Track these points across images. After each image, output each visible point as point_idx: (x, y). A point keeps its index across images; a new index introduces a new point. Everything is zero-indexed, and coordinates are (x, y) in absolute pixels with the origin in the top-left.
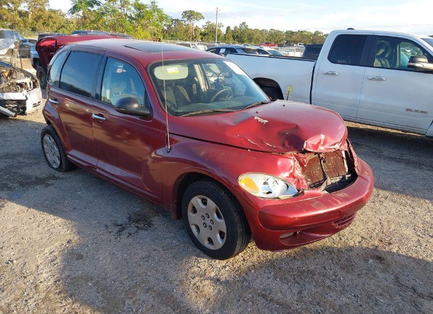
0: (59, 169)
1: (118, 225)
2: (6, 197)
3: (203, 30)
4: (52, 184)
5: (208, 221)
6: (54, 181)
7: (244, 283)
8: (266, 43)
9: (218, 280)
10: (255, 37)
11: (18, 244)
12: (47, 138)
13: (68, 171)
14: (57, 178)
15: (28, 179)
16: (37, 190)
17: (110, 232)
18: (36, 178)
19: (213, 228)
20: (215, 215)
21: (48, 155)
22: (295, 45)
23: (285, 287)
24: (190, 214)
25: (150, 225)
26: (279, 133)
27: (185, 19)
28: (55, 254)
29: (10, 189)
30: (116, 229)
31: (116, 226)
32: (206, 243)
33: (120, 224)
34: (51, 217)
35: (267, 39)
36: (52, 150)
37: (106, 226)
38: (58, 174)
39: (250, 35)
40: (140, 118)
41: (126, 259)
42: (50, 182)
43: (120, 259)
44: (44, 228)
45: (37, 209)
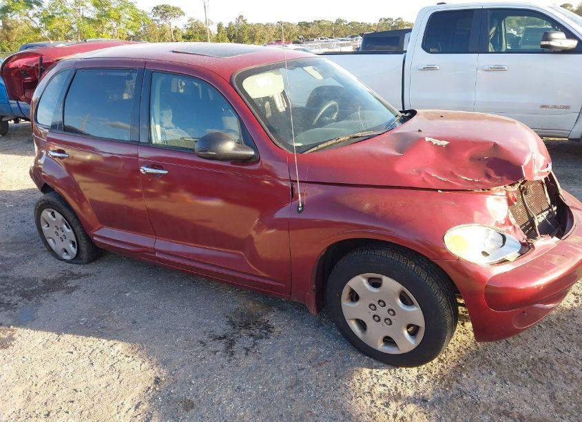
0: (76, 261)
1: (220, 338)
2: (9, 321)
3: (185, 32)
4: (76, 287)
5: (382, 312)
6: (77, 282)
7: (465, 398)
8: (277, 41)
9: (425, 400)
10: (258, 34)
11: (73, 402)
12: (47, 214)
13: (91, 262)
14: (79, 276)
15: (31, 284)
16: (56, 301)
17: (215, 353)
18: (44, 281)
19: (393, 321)
20: (399, 301)
21: (50, 241)
22: (315, 40)
23: (526, 391)
24: (346, 304)
25: (268, 328)
26: (472, 159)
27: (158, 18)
28: (144, 407)
29: (8, 306)
30: (221, 346)
31: (218, 341)
32: (381, 347)
33: (221, 335)
34: (104, 343)
35: (274, 36)
36: (59, 232)
37: (201, 342)
38: (77, 269)
39: (251, 33)
40: (232, 163)
41: (264, 394)
42: (72, 284)
43: (254, 395)
44: (102, 365)
45: (74, 333)
